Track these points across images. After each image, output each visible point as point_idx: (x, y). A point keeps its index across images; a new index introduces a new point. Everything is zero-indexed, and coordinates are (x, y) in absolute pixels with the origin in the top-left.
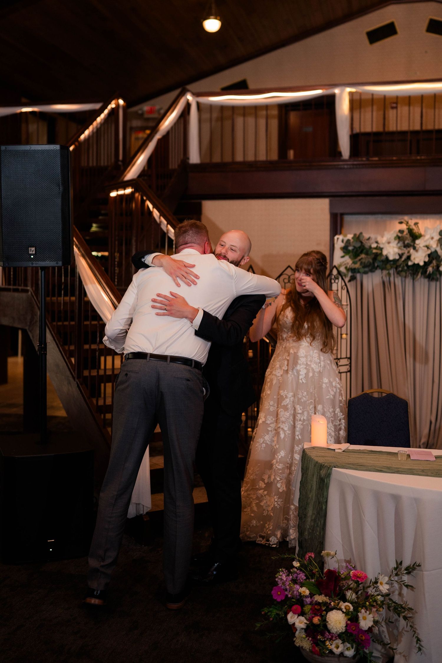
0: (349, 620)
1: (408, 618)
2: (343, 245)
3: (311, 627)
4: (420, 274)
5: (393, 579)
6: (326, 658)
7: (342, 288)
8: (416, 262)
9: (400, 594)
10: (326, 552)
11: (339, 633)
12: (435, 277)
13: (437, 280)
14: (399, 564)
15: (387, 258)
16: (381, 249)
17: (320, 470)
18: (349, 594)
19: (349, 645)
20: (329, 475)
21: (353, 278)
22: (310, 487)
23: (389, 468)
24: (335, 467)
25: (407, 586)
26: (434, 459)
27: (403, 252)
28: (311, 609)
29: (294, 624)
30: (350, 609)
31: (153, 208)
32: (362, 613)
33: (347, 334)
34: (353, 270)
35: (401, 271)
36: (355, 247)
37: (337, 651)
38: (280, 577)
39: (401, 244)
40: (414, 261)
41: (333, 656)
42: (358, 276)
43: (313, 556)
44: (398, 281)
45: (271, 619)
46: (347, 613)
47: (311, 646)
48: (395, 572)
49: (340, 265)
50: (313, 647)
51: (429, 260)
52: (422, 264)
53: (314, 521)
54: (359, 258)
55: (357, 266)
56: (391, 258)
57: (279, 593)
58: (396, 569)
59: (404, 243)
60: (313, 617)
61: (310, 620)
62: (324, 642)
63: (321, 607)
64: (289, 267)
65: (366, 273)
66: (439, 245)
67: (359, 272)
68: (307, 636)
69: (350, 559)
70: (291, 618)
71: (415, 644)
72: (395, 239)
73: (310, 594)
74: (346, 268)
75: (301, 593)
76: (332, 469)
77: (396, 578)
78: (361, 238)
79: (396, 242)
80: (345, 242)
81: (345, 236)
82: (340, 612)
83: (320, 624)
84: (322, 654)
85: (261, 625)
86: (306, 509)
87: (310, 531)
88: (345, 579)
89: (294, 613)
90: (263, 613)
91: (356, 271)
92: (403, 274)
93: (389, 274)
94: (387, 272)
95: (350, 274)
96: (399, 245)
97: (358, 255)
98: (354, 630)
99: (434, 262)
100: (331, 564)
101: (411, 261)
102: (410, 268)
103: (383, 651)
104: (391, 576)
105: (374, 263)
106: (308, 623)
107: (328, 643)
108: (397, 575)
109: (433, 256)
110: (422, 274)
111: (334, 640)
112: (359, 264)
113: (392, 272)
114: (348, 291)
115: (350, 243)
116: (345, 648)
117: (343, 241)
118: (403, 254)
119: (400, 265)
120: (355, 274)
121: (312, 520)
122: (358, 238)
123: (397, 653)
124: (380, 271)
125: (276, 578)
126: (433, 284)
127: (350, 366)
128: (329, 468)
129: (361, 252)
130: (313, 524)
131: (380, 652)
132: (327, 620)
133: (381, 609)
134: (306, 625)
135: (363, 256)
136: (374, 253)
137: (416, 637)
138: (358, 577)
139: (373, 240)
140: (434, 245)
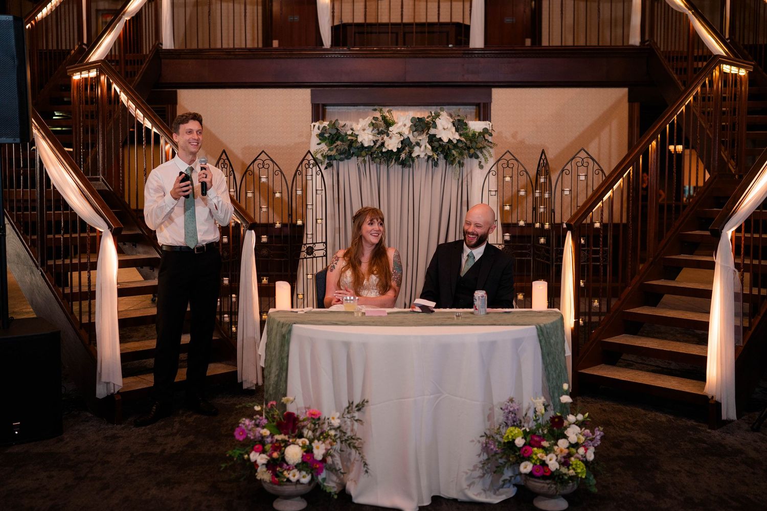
0: (305, 452)
1: (359, 449)
2: (319, 132)
3: (272, 462)
4: (394, 161)
5: (345, 416)
6: (285, 487)
7: (317, 173)
8: (389, 149)
9: (352, 430)
10: (286, 398)
11: (295, 464)
12: (408, 163)
13: (410, 166)
14: (351, 404)
15: (362, 144)
16: (357, 136)
17: (282, 327)
18: (305, 432)
19: (304, 473)
20: (290, 331)
21: (330, 165)
22: (273, 346)
23: (343, 322)
24: (295, 324)
25: (356, 420)
26: (387, 314)
27: (377, 138)
28: (272, 447)
29: (256, 461)
30: (306, 442)
31: (120, 92)
32: (316, 444)
33: (322, 219)
34: (330, 157)
35: (376, 158)
36: (330, 133)
37: (294, 479)
38: (243, 422)
39: (375, 131)
40: (387, 147)
41: (290, 484)
42: (335, 163)
43: (274, 403)
44: (373, 167)
45: (235, 459)
46: (303, 447)
47: (271, 477)
48: (347, 410)
49: (316, 153)
50: (272, 478)
51: (402, 147)
52: (395, 150)
53: (278, 376)
54: (335, 145)
55: (333, 153)
56: (366, 145)
57: (241, 433)
58: (348, 408)
59: (378, 130)
60: (273, 453)
61: (270, 456)
62: (282, 473)
63: (280, 444)
64: (263, 151)
65: (342, 160)
66: (411, 132)
67: (335, 159)
68: (267, 470)
69: (310, 406)
70: (253, 456)
71: (362, 468)
72: (369, 126)
73: (270, 434)
74: (322, 155)
75: (262, 434)
76: (292, 326)
77: (349, 416)
78: (337, 126)
79: (371, 128)
80: (321, 129)
81: (322, 124)
82: (297, 446)
83: (279, 458)
84: (280, 484)
85: (226, 467)
86: (270, 367)
87: (274, 386)
88: (304, 421)
89: (256, 451)
90: (227, 455)
91: (333, 158)
92: (378, 160)
93: (364, 161)
94: (363, 158)
95: (326, 161)
96: (373, 132)
97: (334, 143)
98: (308, 460)
99: (407, 148)
100: (291, 408)
101: (386, 148)
102: (384, 155)
103: (338, 481)
104: (343, 414)
105: (349, 150)
106: (269, 458)
107: (285, 473)
108: (348, 412)
109: (406, 143)
110: (395, 161)
111: (291, 470)
112: (335, 150)
113: (367, 158)
114: (322, 176)
115: (326, 130)
116: (302, 476)
117: (319, 129)
118: (377, 141)
119: (375, 152)
120: (331, 161)
121: (275, 376)
122: (333, 125)
123: (348, 480)
124: (356, 157)
125: (240, 423)
126: (406, 170)
127: (326, 251)
128: (289, 325)
129: (337, 139)
130: (276, 379)
131: (335, 482)
132: (285, 453)
133: (335, 443)
134: (267, 460)
135: (339, 143)
136: (349, 140)
137: (364, 462)
138: (312, 415)
139: (349, 128)
140: (406, 132)
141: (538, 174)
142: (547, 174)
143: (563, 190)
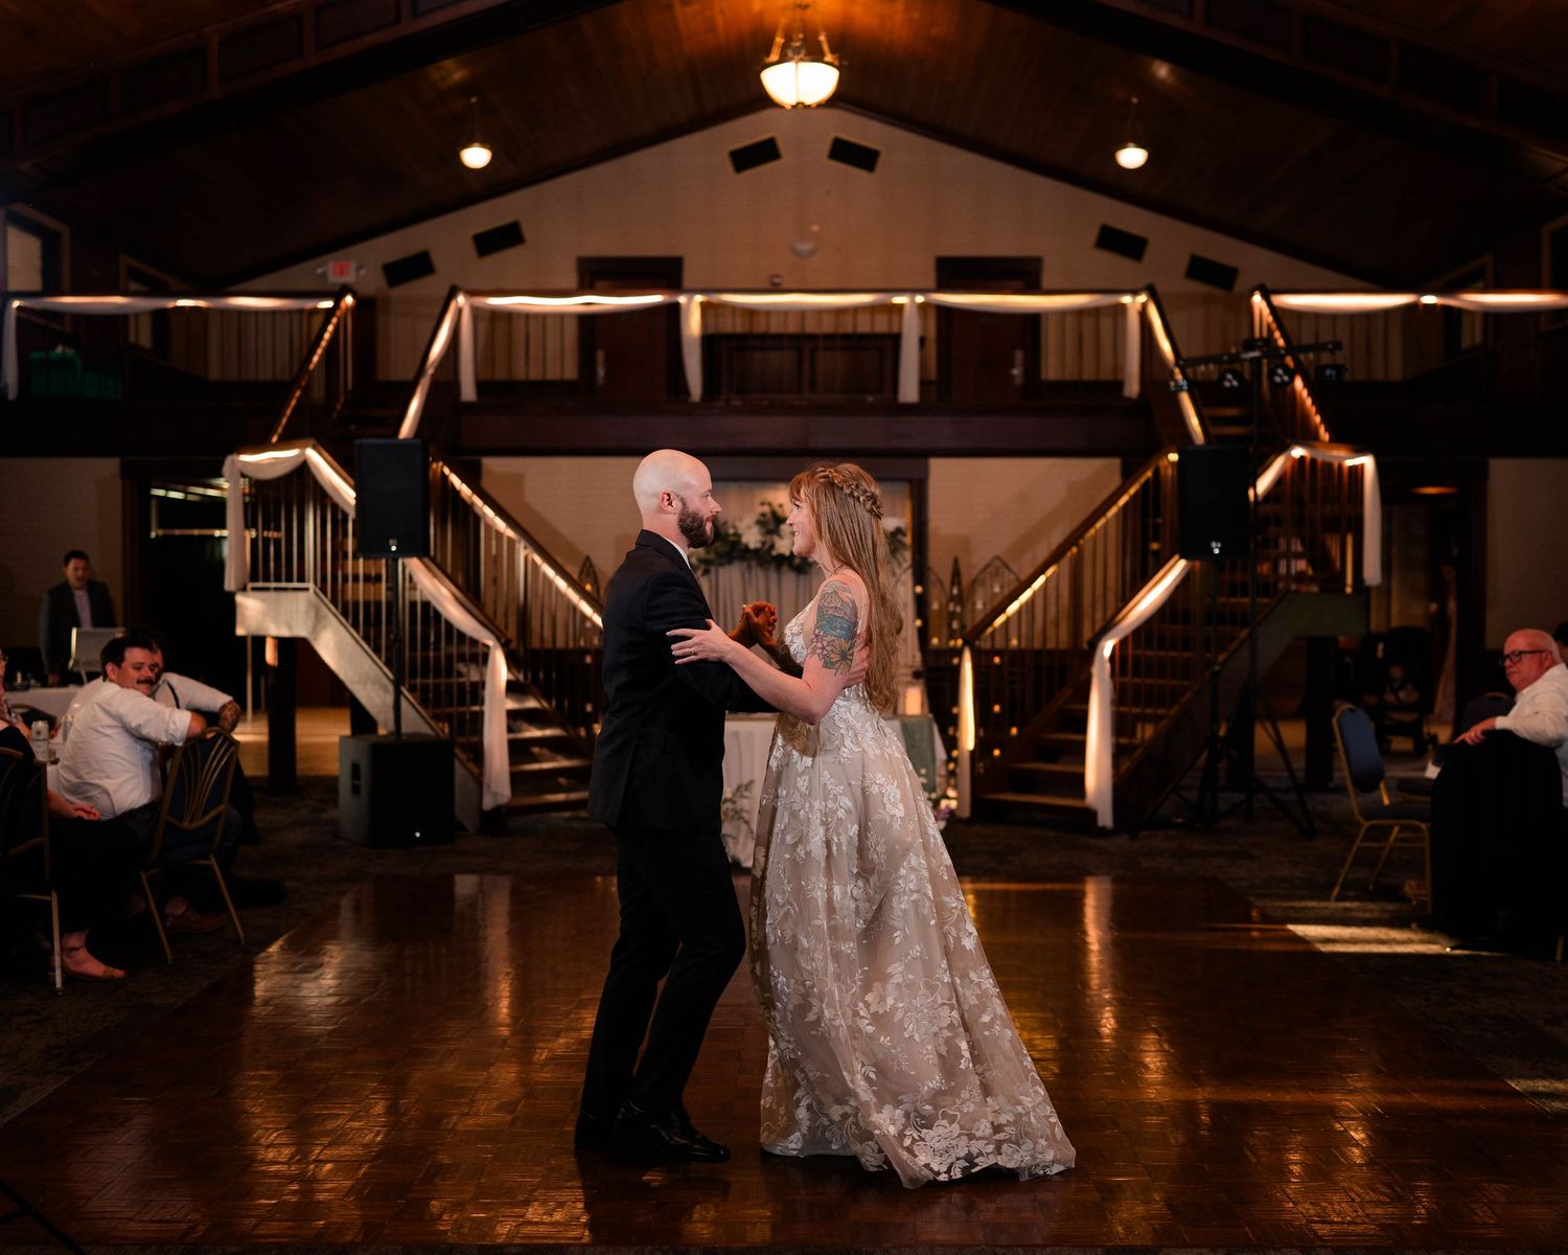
4: (785, 567)
8: (781, 552)
15: (747, 546)
16: (740, 536)
21: (706, 572)
27: (765, 539)
35: (764, 563)
39: (763, 530)
40: (777, 550)
42: (713, 569)
44: (761, 574)
55: (712, 556)
56: (752, 545)
59: (766, 528)
65: (721, 565)
72: (756, 523)
79: (757, 527)
92: (766, 566)
93: (750, 568)
94: (748, 564)
95: (702, 567)
96: (761, 531)
101: (775, 550)
102: (774, 559)
105: (731, 553)
110: (788, 567)
112: (713, 554)
113: (753, 563)
118: (765, 542)
119: (763, 556)
120: (709, 567)
124: (739, 562)
126: (802, 577)
136: (731, 541)
139: (730, 524)
141: (953, 584)
142: (959, 584)
143: (974, 604)
